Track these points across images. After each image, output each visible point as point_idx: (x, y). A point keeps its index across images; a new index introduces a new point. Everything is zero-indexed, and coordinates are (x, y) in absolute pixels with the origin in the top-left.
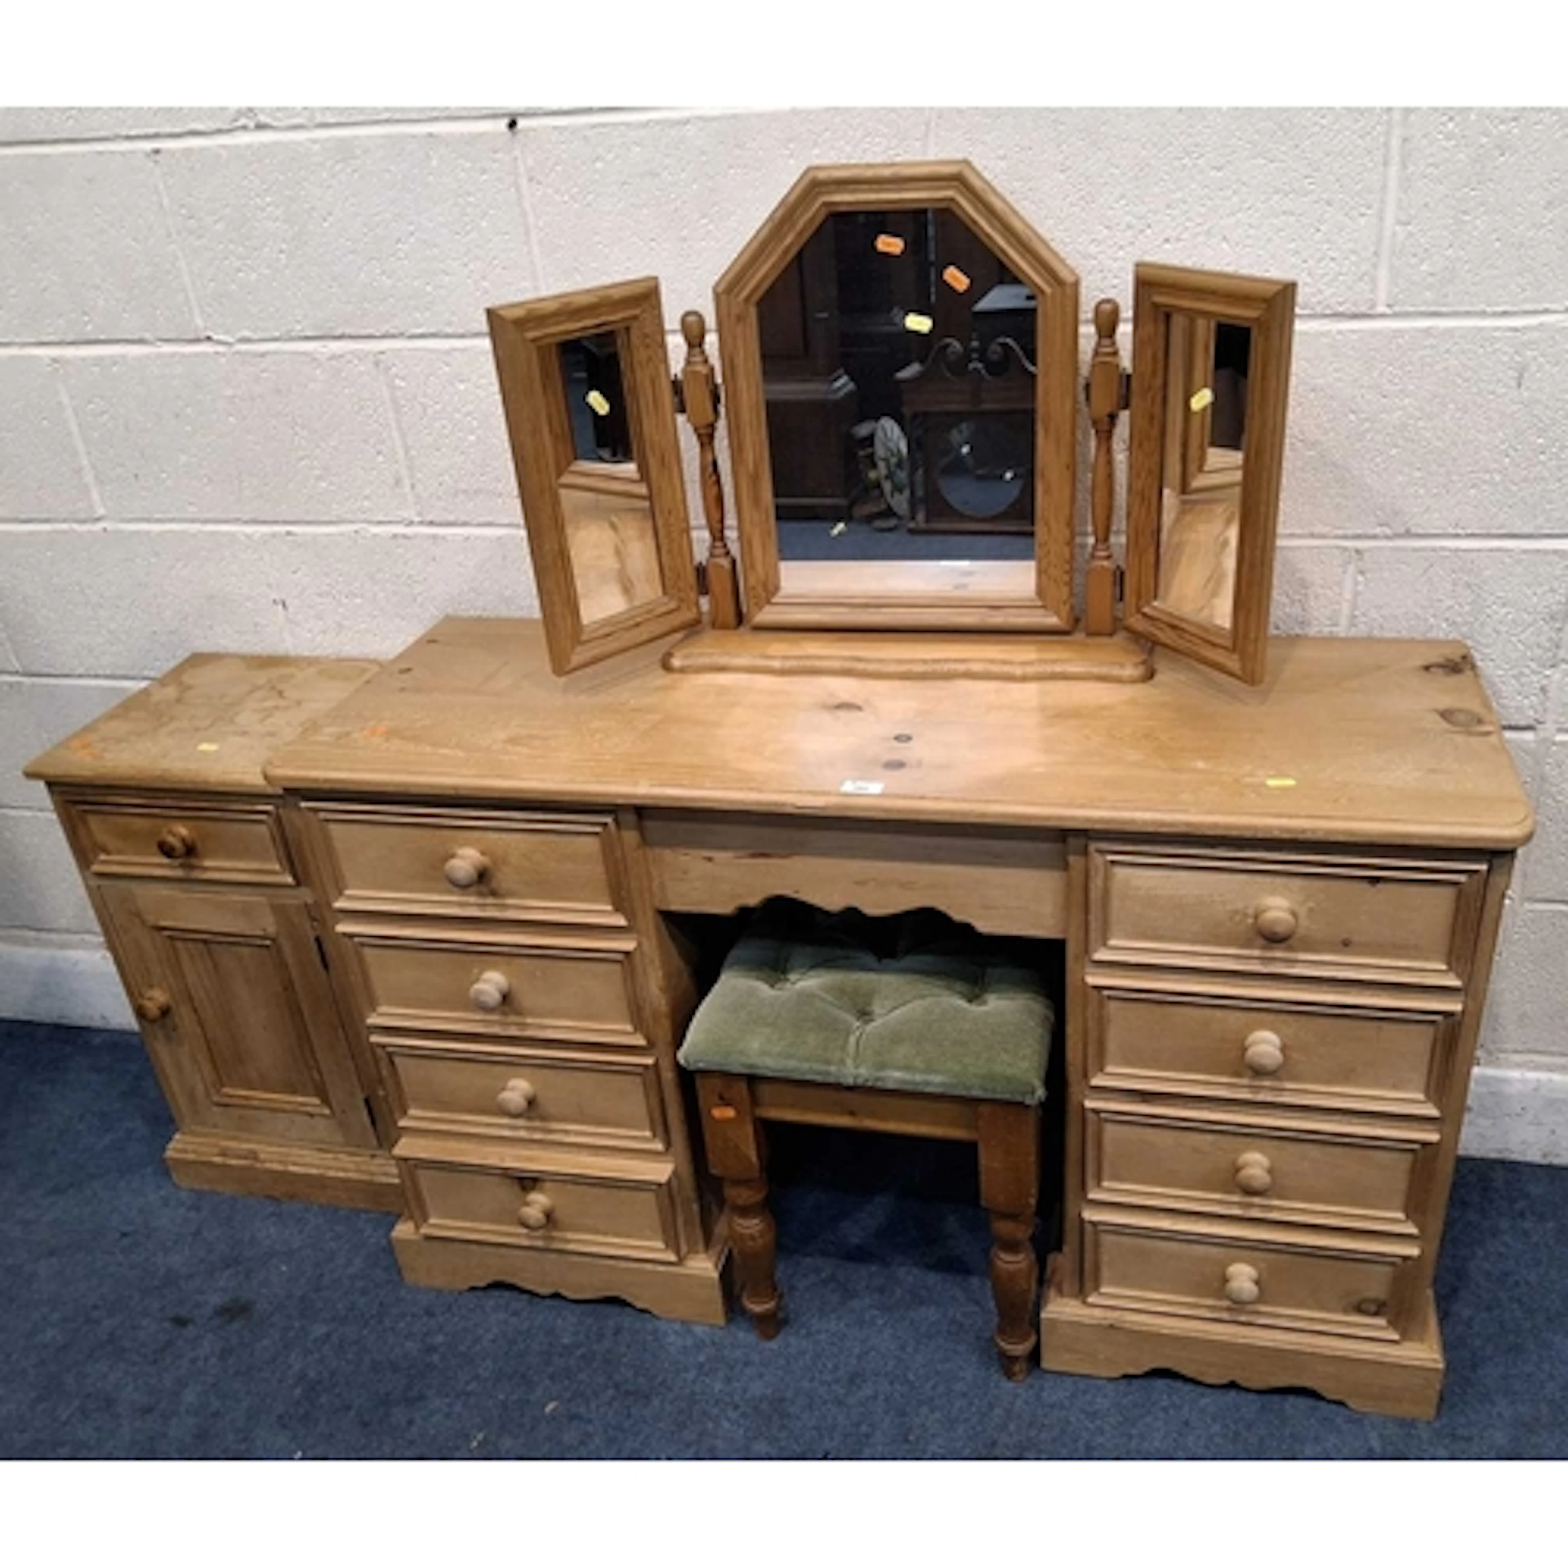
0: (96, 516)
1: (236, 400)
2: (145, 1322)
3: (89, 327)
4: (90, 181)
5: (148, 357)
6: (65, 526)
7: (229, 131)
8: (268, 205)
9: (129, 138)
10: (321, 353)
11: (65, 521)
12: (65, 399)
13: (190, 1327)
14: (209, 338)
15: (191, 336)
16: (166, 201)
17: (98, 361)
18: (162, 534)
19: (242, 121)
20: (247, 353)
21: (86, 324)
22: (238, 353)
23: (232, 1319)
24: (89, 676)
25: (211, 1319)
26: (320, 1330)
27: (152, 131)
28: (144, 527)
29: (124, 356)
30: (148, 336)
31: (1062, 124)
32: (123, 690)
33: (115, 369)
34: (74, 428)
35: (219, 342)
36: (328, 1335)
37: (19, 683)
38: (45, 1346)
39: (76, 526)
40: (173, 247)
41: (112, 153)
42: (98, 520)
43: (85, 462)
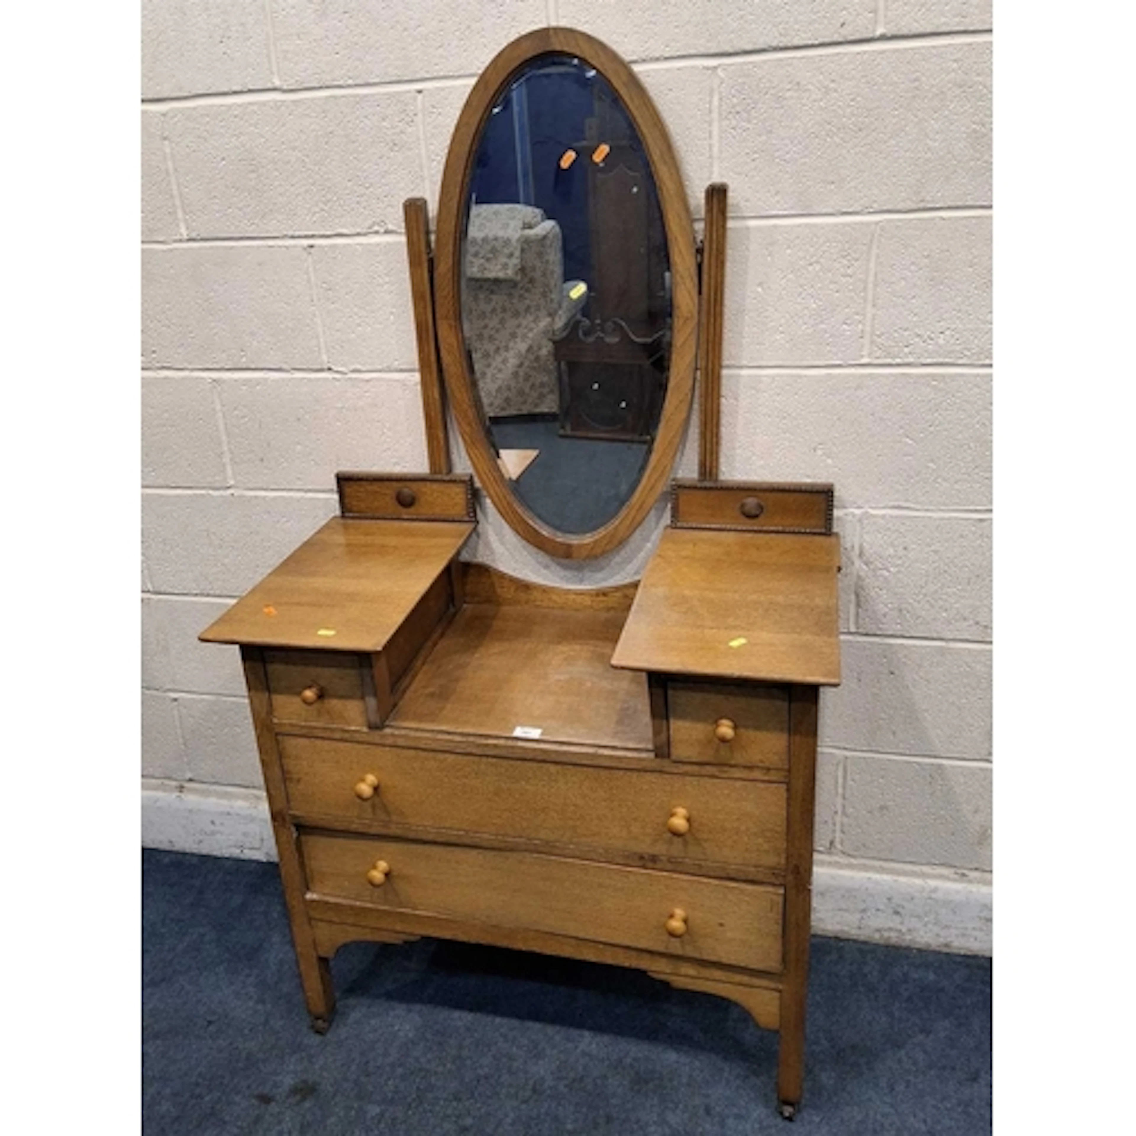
0: (228, 485)
1: (344, 411)
2: (237, 1099)
3: (244, 359)
4: (260, 264)
5: (283, 380)
6: (203, 492)
7: (365, 235)
8: (387, 283)
9: (293, 237)
10: (410, 381)
11: (203, 488)
12: (218, 407)
13: (273, 1104)
14: (330, 369)
15: (319, 367)
16: (313, 279)
17: (246, 382)
18: (275, 499)
19: (376, 228)
20: (356, 379)
21: (242, 357)
22: (350, 379)
23: (304, 1099)
24: (202, 595)
25: (288, 1097)
26: (374, 1110)
27: (310, 233)
28: (263, 493)
29: (266, 380)
30: (285, 366)
31: (974, 235)
32: (226, 605)
33: (258, 388)
34: (222, 427)
35: (337, 372)
36: (382, 1114)
37: (149, 599)
38: (163, 1117)
39: (211, 492)
40: (313, 308)
41: (280, 247)
42: (229, 488)
43: (225, 448)
